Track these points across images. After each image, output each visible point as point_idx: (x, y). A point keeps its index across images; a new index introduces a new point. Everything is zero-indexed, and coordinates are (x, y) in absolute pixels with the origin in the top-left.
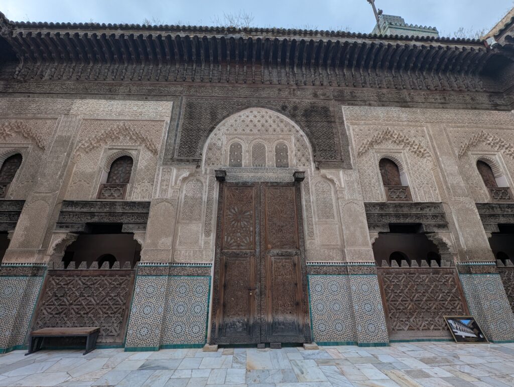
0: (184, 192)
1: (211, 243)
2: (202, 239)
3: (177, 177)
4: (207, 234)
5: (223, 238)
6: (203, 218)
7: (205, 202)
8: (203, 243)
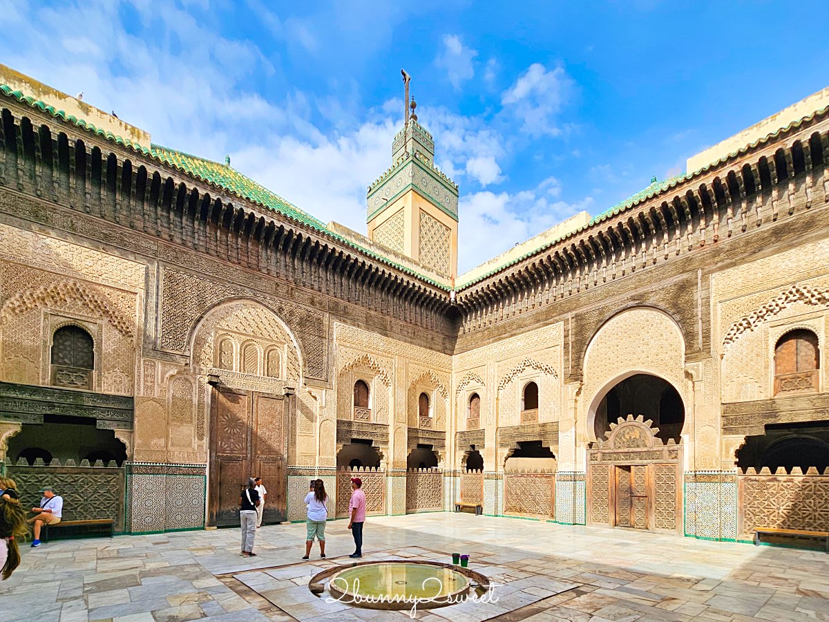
0: (172, 391)
1: (204, 446)
2: (195, 443)
3: (163, 374)
4: (201, 437)
5: (217, 443)
6: (195, 422)
7: (195, 405)
8: (196, 446)
